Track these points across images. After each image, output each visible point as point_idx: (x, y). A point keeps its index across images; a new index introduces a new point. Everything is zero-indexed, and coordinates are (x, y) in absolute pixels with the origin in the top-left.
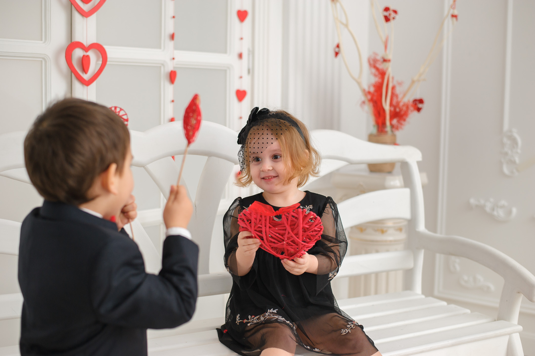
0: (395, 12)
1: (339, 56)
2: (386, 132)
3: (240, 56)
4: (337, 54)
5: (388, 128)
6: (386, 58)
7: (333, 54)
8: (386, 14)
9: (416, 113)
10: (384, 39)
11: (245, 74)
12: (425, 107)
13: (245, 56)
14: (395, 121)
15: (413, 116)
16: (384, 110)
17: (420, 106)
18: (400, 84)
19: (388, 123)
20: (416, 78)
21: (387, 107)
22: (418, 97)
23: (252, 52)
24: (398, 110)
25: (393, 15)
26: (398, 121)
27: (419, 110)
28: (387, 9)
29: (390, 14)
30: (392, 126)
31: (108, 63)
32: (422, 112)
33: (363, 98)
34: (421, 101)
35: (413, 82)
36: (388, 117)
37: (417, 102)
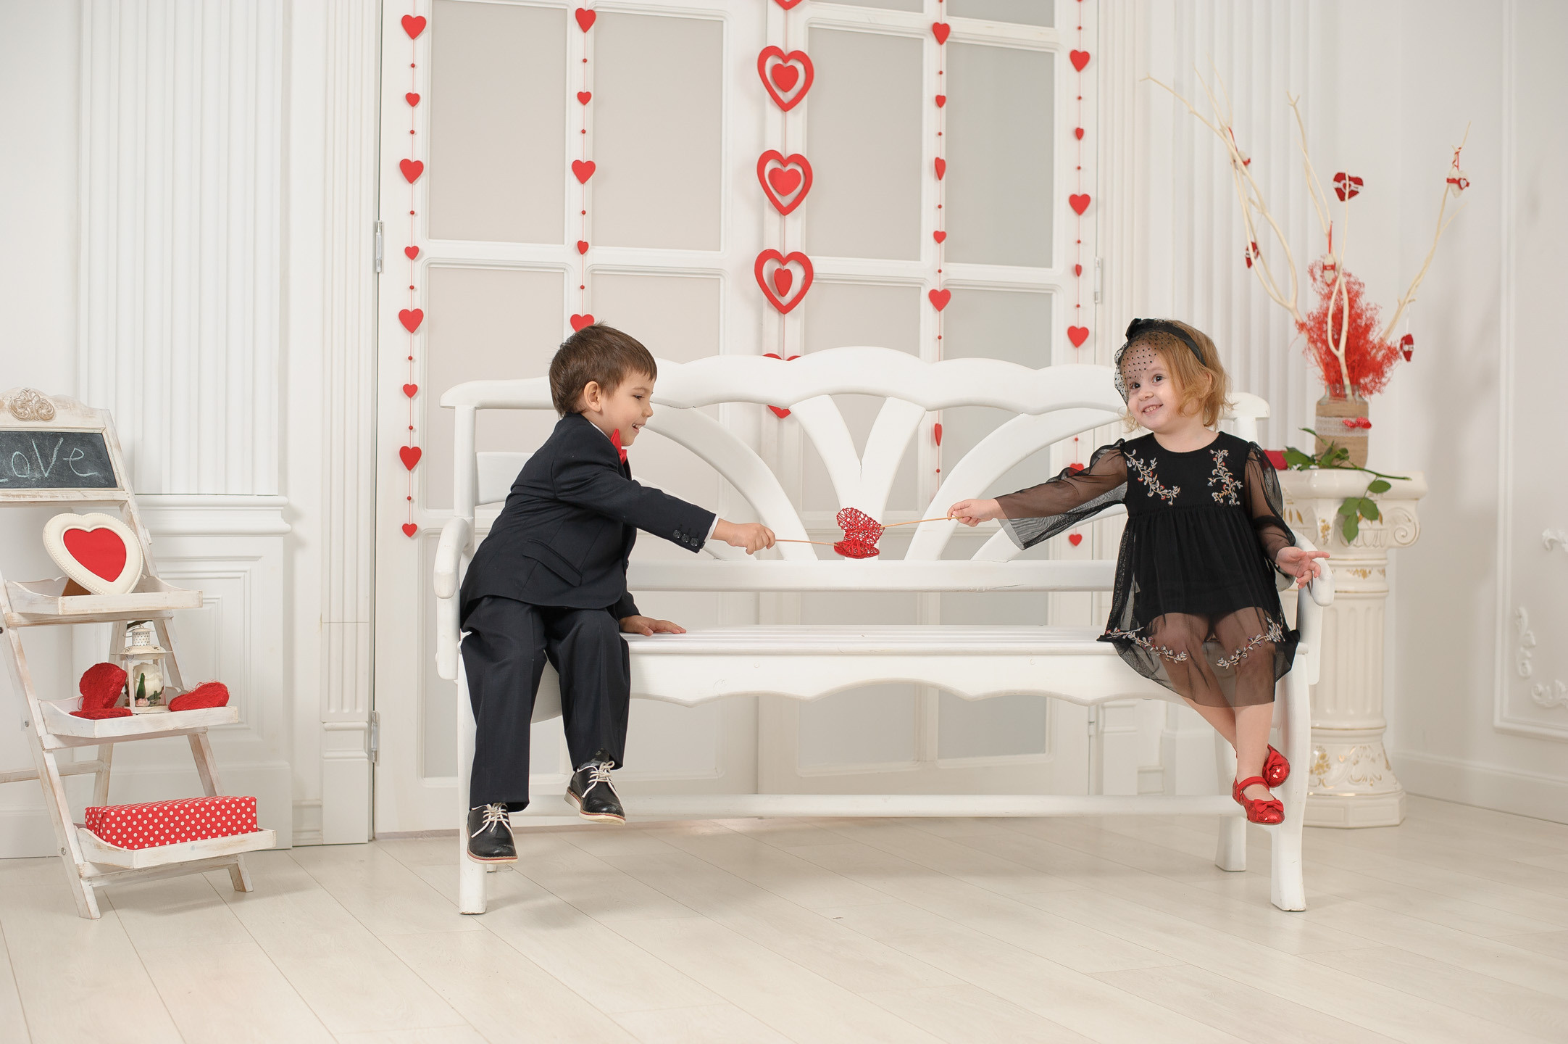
0: (1358, 181)
2: (1345, 396)
3: (1078, 270)
4: (1249, 263)
5: (1348, 391)
6: (1326, 264)
8: (1340, 185)
11: (1087, 302)
12: (1416, 348)
15: (1398, 370)
16: (1336, 358)
17: (1407, 348)
19: (1347, 381)
21: (1340, 352)
22: (1406, 332)
23: (1100, 264)
24: (1367, 355)
25: (1354, 186)
26: (1372, 378)
27: (1408, 355)
28: (1340, 177)
29: (1345, 185)
30: (1357, 386)
31: (814, 281)
32: (1413, 358)
33: (1304, 337)
34: (1410, 340)
35: (1401, 306)
36: (1344, 370)
37: (1404, 342)
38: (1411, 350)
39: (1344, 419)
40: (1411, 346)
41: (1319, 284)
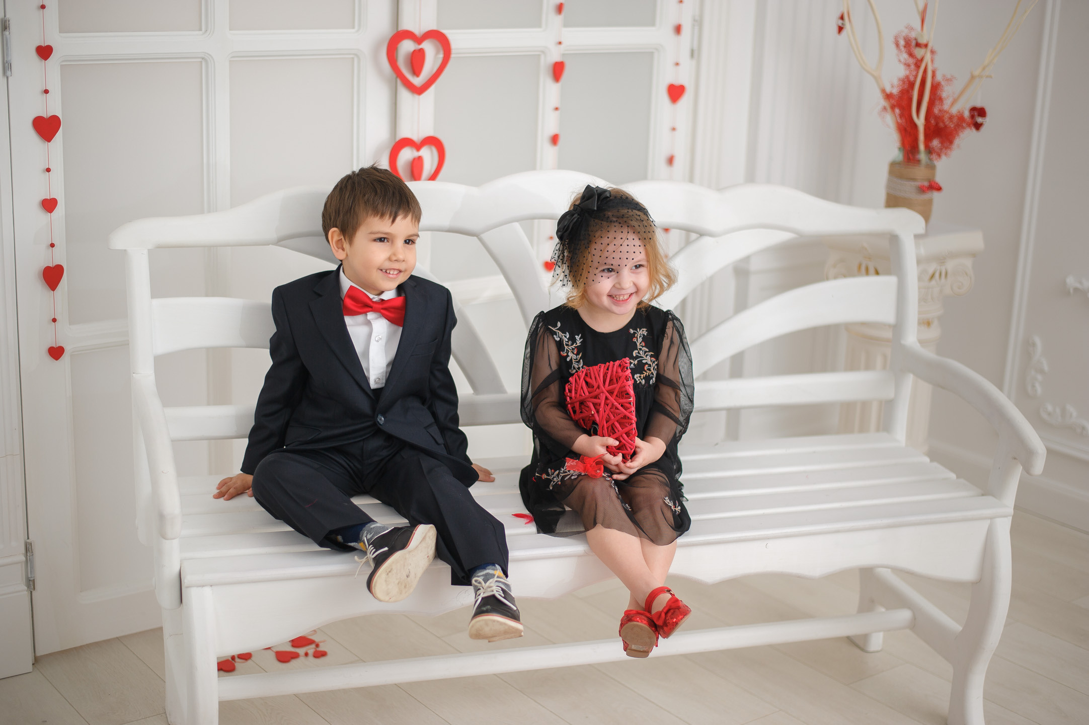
1: (844, 32)
2: (919, 161)
3: (678, 29)
4: (840, 29)
5: (922, 156)
6: (920, 41)
7: (836, 29)
9: (974, 130)
10: (921, 7)
11: (685, 59)
12: (987, 122)
13: (686, 30)
14: (936, 143)
15: (967, 138)
16: (915, 126)
17: (979, 120)
18: (949, 80)
19: (922, 147)
20: (976, 73)
21: (920, 122)
22: (979, 105)
23: (698, 22)
24: (941, 125)
26: (942, 143)
27: (978, 126)
30: (929, 150)
32: (983, 129)
33: (883, 103)
34: (981, 112)
35: (973, 77)
36: (921, 137)
37: (976, 114)
38: (984, 123)
39: (918, 184)
40: (984, 118)
41: (905, 56)
